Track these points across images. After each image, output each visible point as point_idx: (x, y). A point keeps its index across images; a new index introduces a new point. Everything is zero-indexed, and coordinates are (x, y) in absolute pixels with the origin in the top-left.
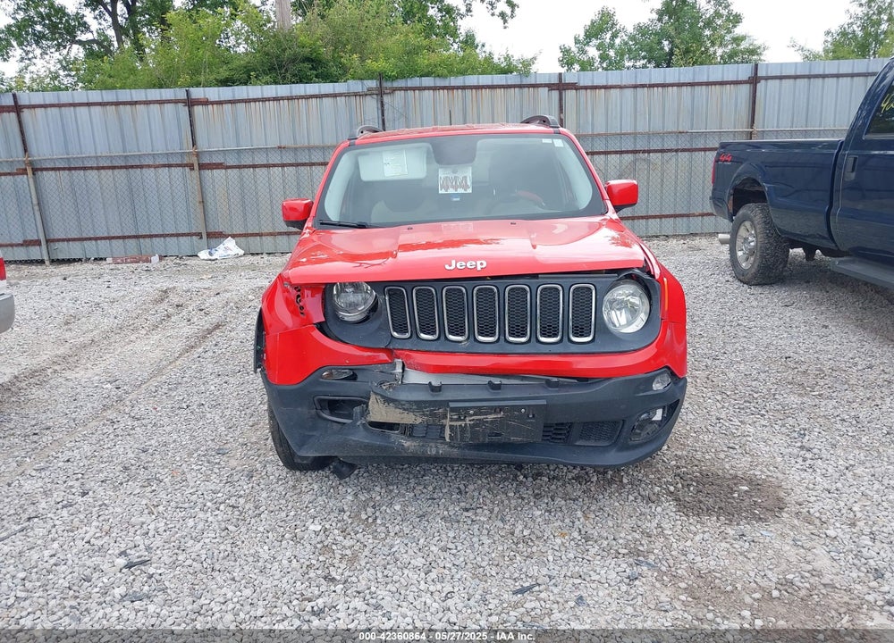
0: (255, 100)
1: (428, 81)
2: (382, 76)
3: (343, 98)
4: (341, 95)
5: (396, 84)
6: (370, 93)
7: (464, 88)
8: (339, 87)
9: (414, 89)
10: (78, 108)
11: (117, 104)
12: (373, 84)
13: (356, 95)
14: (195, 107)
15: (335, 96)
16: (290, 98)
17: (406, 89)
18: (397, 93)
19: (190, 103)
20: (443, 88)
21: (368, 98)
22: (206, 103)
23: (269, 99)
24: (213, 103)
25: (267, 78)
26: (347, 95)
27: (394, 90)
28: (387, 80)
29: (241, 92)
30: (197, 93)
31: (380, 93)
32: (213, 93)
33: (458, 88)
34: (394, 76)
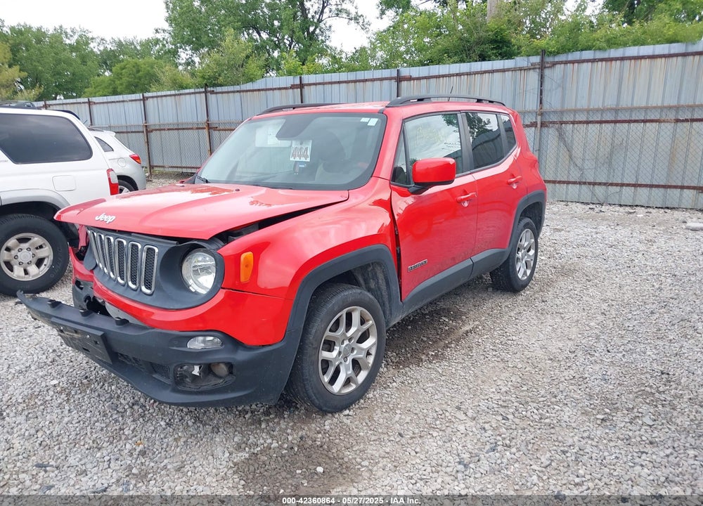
0: (443, 76)
1: (588, 55)
2: (544, 53)
3: (510, 72)
4: (508, 70)
5: (557, 59)
6: (532, 67)
7: (622, 59)
8: (508, 63)
9: (573, 62)
10: (333, 85)
11: (355, 81)
12: (536, 59)
13: (521, 69)
14: (403, 82)
15: (504, 71)
16: (468, 74)
17: (566, 63)
18: (558, 66)
19: (399, 79)
20: (602, 60)
21: (531, 71)
22: (410, 79)
23: (453, 75)
24: (414, 79)
25: (456, 58)
26: (514, 70)
27: (554, 64)
28: (548, 56)
29: (435, 70)
30: (405, 71)
31: (542, 67)
32: (416, 72)
33: (616, 59)
34: (554, 52)
